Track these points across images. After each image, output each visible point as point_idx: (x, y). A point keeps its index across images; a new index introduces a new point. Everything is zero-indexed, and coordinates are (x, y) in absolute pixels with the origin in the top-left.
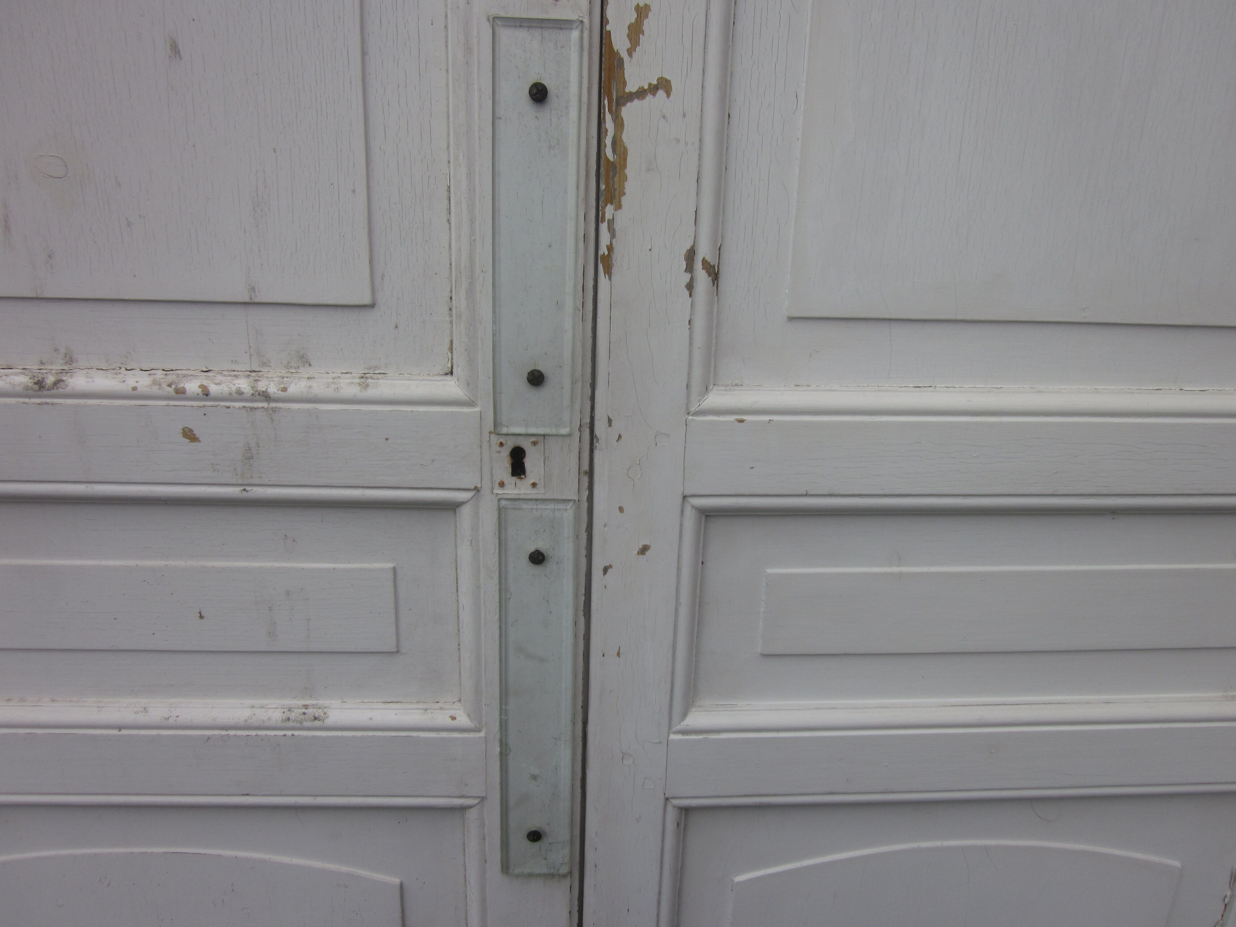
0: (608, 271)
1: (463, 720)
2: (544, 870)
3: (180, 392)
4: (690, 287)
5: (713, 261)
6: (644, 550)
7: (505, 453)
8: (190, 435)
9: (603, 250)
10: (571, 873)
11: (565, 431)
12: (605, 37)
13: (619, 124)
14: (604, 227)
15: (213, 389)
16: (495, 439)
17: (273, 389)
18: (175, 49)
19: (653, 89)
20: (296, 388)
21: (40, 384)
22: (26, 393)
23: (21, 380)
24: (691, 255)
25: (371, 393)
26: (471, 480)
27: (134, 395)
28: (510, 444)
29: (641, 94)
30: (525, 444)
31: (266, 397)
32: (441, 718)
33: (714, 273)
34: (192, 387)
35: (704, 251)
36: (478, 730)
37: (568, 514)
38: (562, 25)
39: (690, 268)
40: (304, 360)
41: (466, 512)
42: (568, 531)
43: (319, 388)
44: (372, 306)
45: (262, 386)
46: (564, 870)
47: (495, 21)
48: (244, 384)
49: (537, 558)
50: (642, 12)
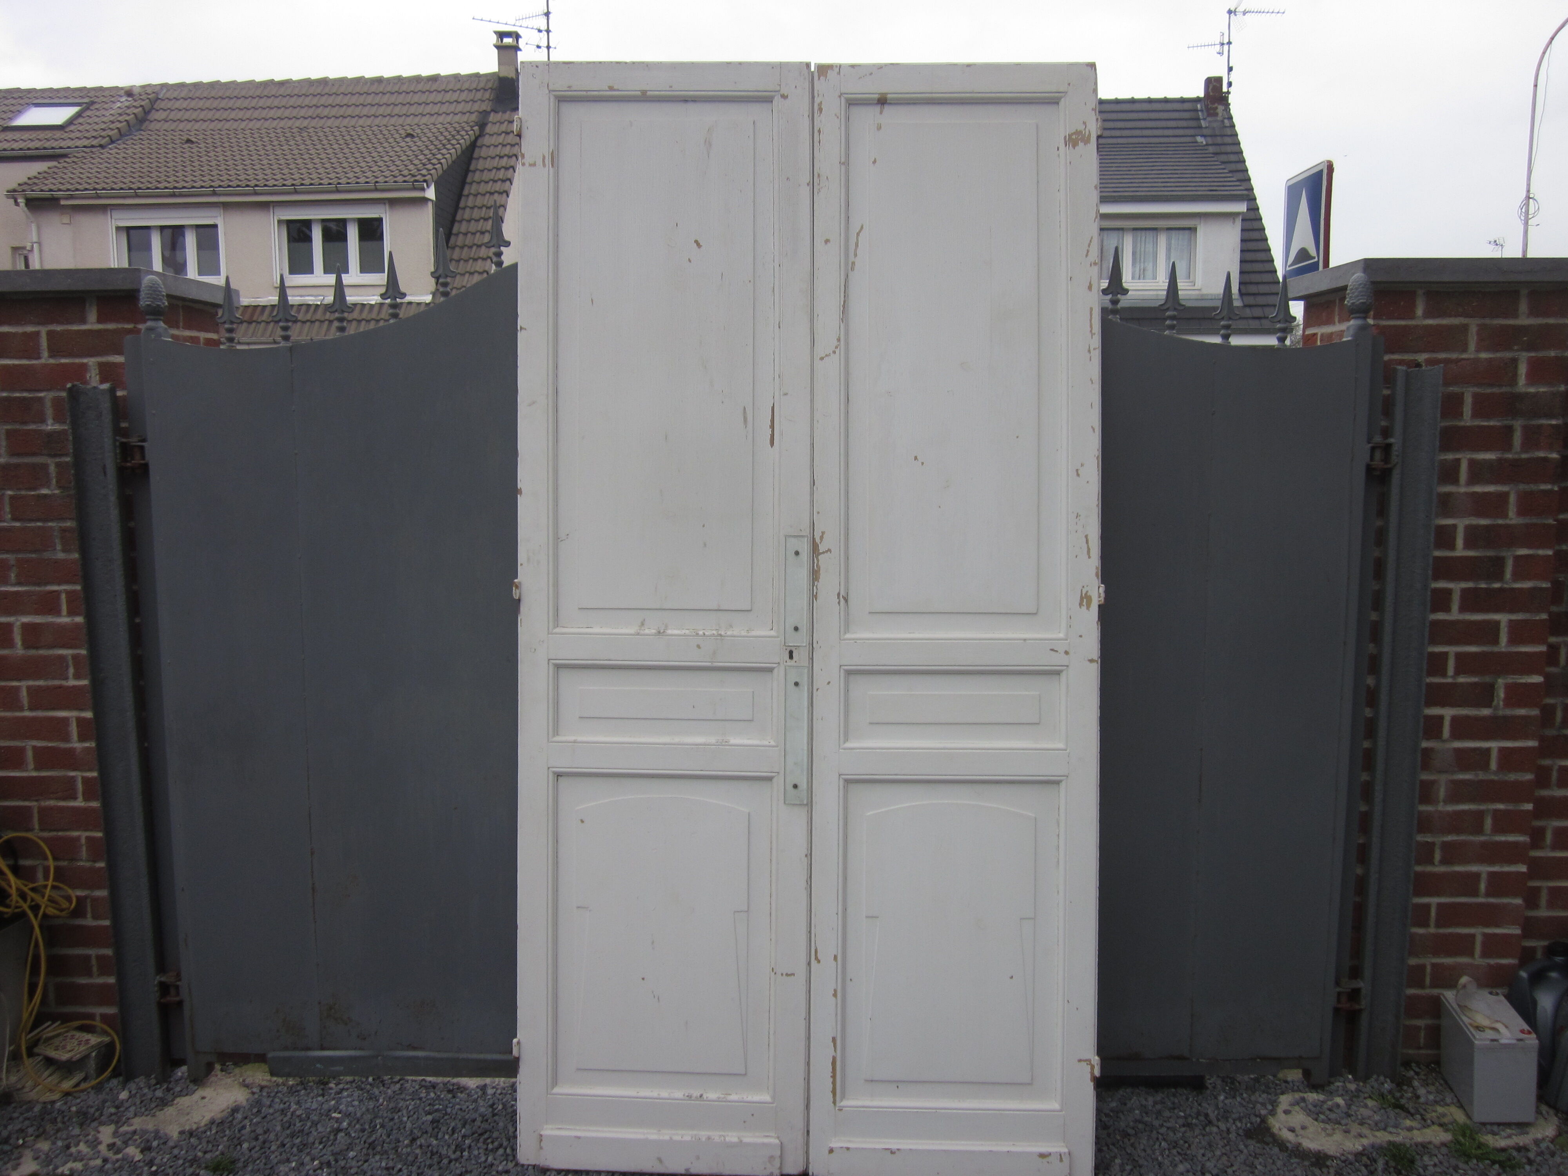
0: (816, 599)
1: (773, 743)
2: (798, 803)
3: (697, 634)
4: (839, 603)
5: (845, 596)
6: (829, 683)
7: (787, 652)
8: (699, 646)
9: (815, 593)
10: (807, 804)
11: (804, 645)
12: (814, 539)
13: (818, 561)
14: (815, 588)
15: (706, 633)
16: (784, 647)
17: (723, 633)
18: (705, 545)
19: (827, 552)
20: (729, 633)
21: (659, 632)
22: (655, 635)
23: (654, 631)
24: (839, 594)
25: (750, 634)
26: (777, 660)
27: (685, 635)
28: (789, 649)
29: (823, 553)
30: (793, 649)
31: (721, 635)
32: (766, 743)
33: (846, 600)
34: (701, 633)
35: (842, 593)
36: (777, 746)
37: (806, 671)
38: (803, 536)
39: (839, 597)
40: (731, 626)
41: (776, 671)
42: (806, 676)
43: (735, 633)
44: (750, 611)
45: (720, 632)
46: (805, 802)
47: (786, 536)
48: (715, 632)
49: (796, 684)
50: (823, 533)
